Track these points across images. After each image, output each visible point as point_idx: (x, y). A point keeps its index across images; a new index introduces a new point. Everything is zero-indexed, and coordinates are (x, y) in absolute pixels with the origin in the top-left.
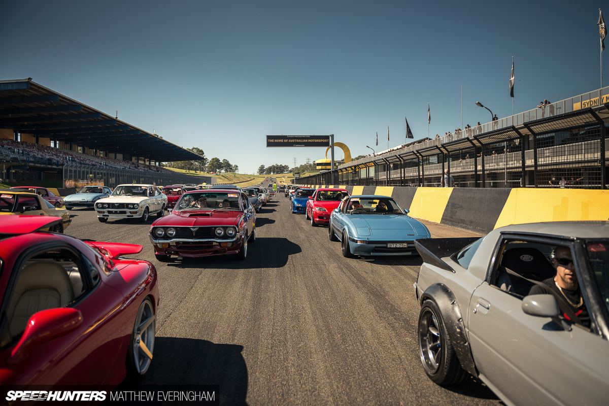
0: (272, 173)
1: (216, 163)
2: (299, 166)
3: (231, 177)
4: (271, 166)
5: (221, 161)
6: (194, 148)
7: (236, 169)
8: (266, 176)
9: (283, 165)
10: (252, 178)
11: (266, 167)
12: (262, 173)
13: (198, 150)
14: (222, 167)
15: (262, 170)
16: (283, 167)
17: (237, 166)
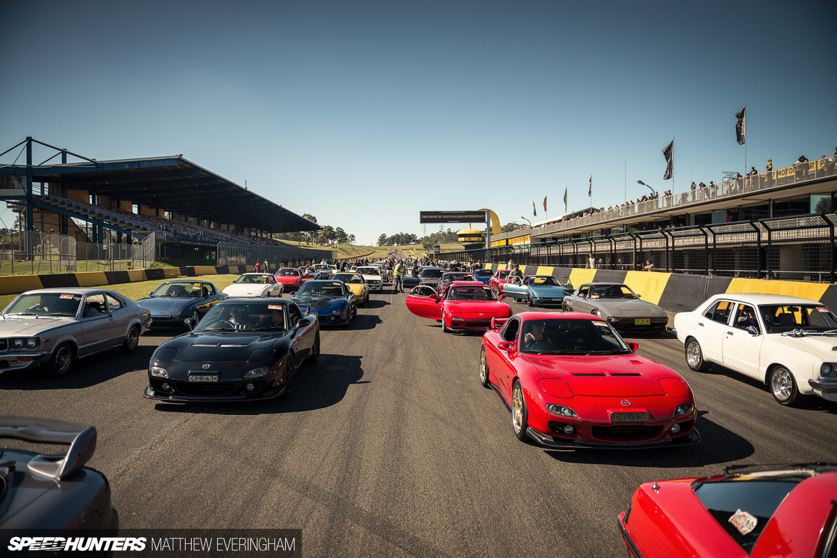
0: (395, 245)
1: (329, 232)
2: (429, 236)
3: (349, 250)
4: (394, 234)
5: (335, 230)
6: (305, 215)
7: (352, 240)
8: (389, 248)
9: (410, 234)
10: (373, 251)
11: (388, 236)
12: (383, 243)
13: (310, 217)
14: (336, 238)
15: (383, 240)
16: (409, 236)
17: (353, 236)
